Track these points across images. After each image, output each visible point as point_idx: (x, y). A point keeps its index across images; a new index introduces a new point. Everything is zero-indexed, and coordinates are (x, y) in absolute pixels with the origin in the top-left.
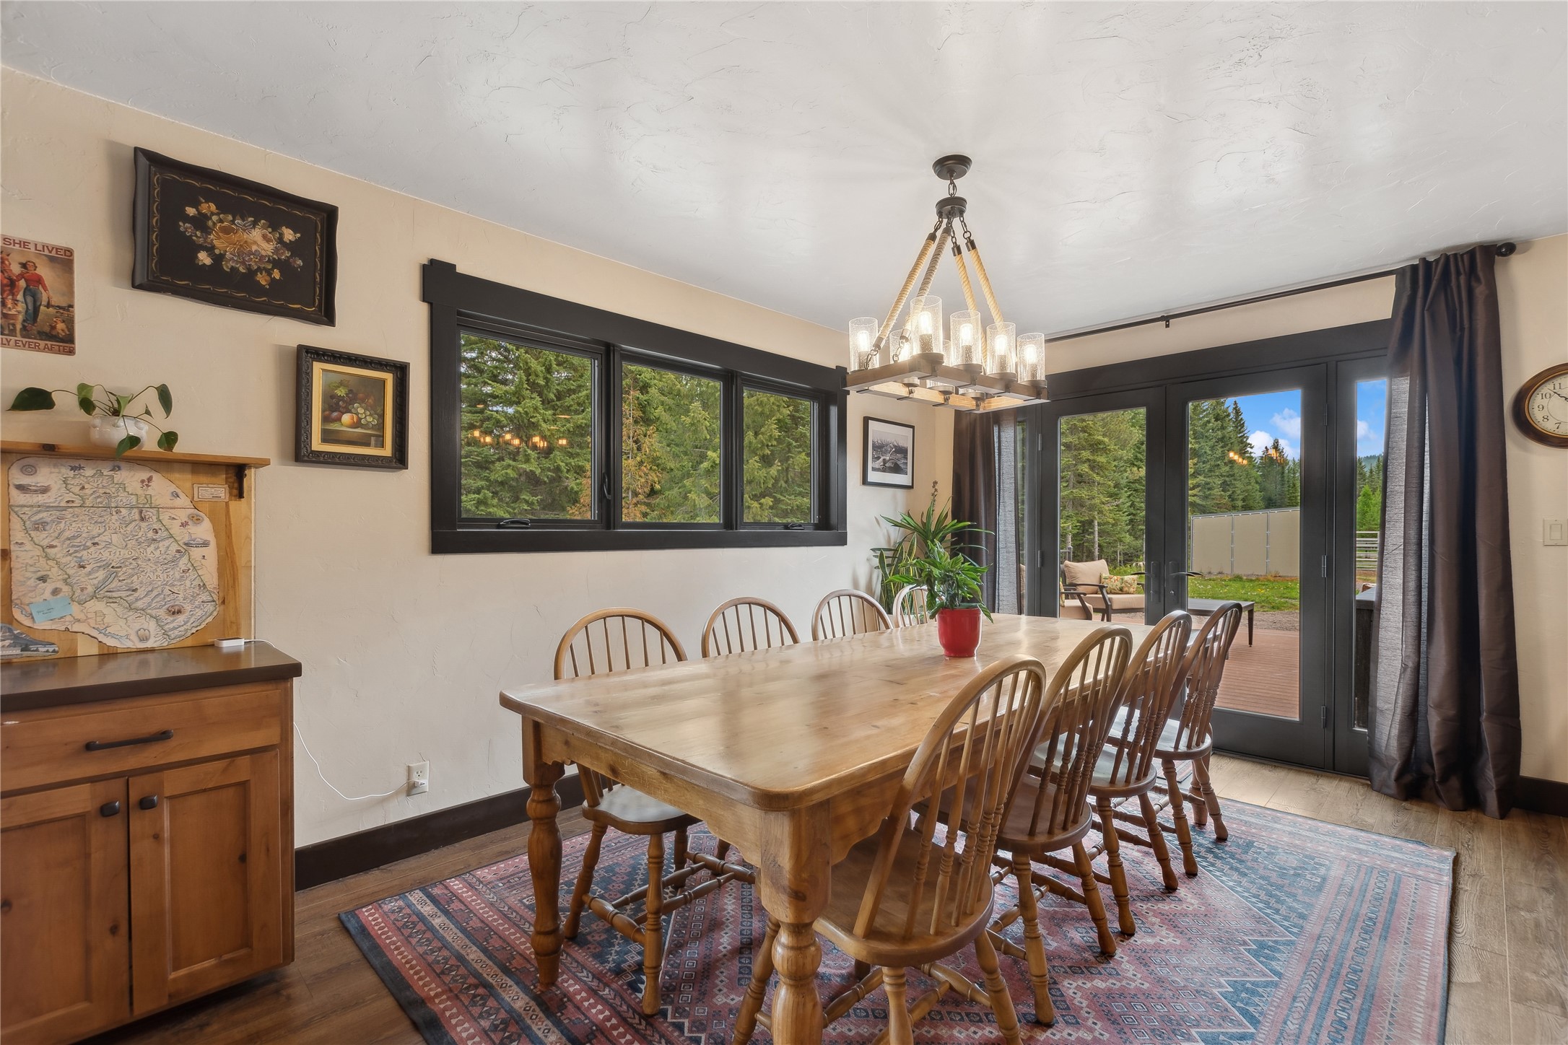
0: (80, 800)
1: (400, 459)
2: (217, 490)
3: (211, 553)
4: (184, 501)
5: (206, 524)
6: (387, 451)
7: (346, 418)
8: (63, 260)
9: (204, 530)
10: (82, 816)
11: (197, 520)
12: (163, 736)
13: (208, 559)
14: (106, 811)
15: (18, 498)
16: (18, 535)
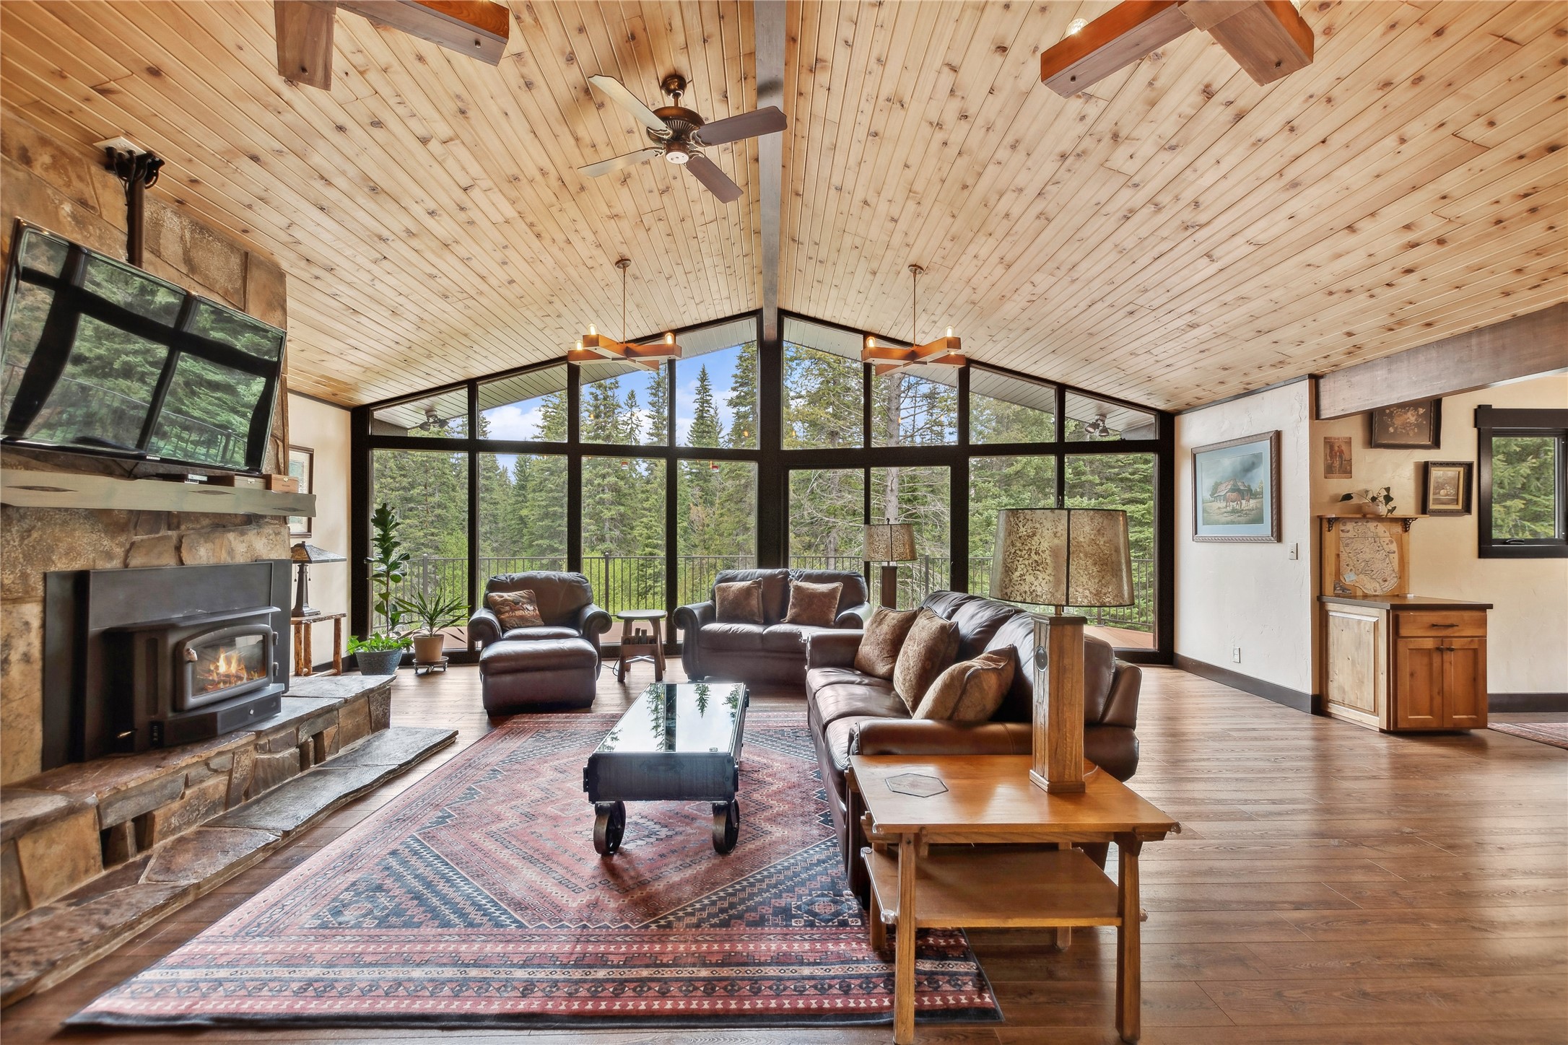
0: (1429, 644)
1: (1467, 509)
2: (1398, 529)
3: (1396, 556)
4: (1387, 534)
5: (1395, 544)
6: (1460, 507)
7: (1442, 492)
8: (1349, 442)
9: (1394, 547)
10: (1429, 650)
11: (1392, 542)
12: (1452, 626)
13: (1395, 558)
14: (1438, 649)
15: (1342, 535)
16: (1342, 549)
